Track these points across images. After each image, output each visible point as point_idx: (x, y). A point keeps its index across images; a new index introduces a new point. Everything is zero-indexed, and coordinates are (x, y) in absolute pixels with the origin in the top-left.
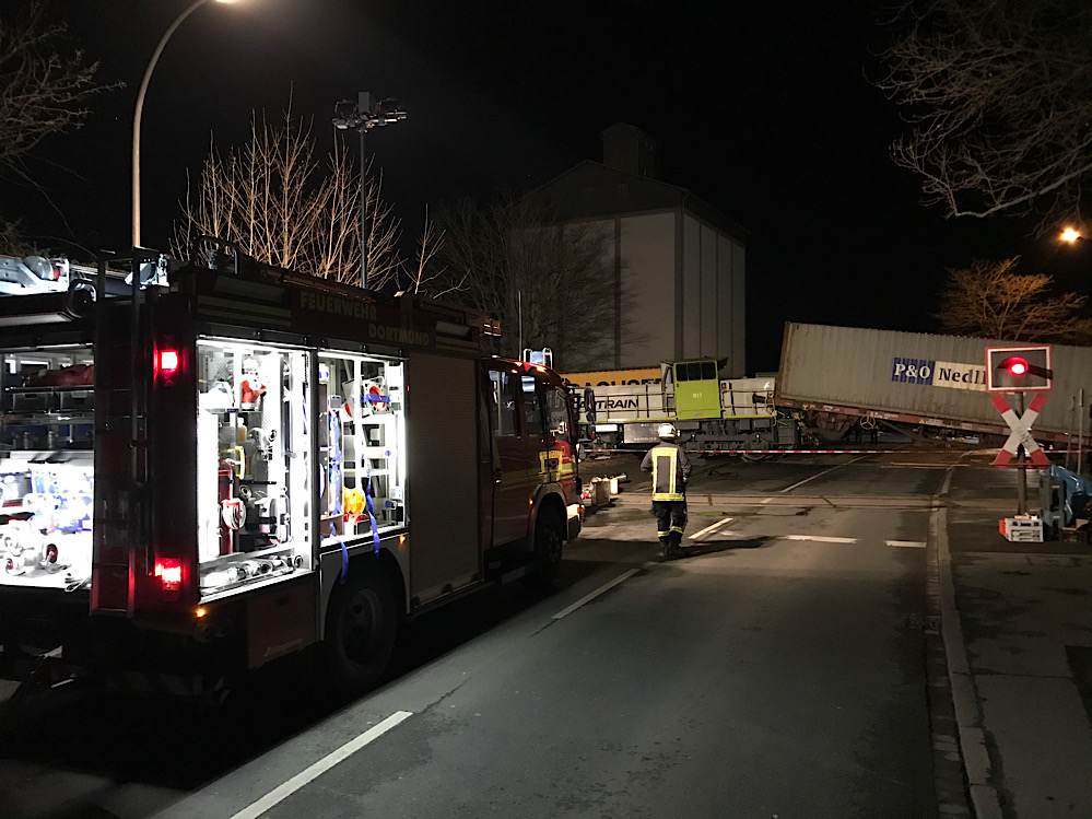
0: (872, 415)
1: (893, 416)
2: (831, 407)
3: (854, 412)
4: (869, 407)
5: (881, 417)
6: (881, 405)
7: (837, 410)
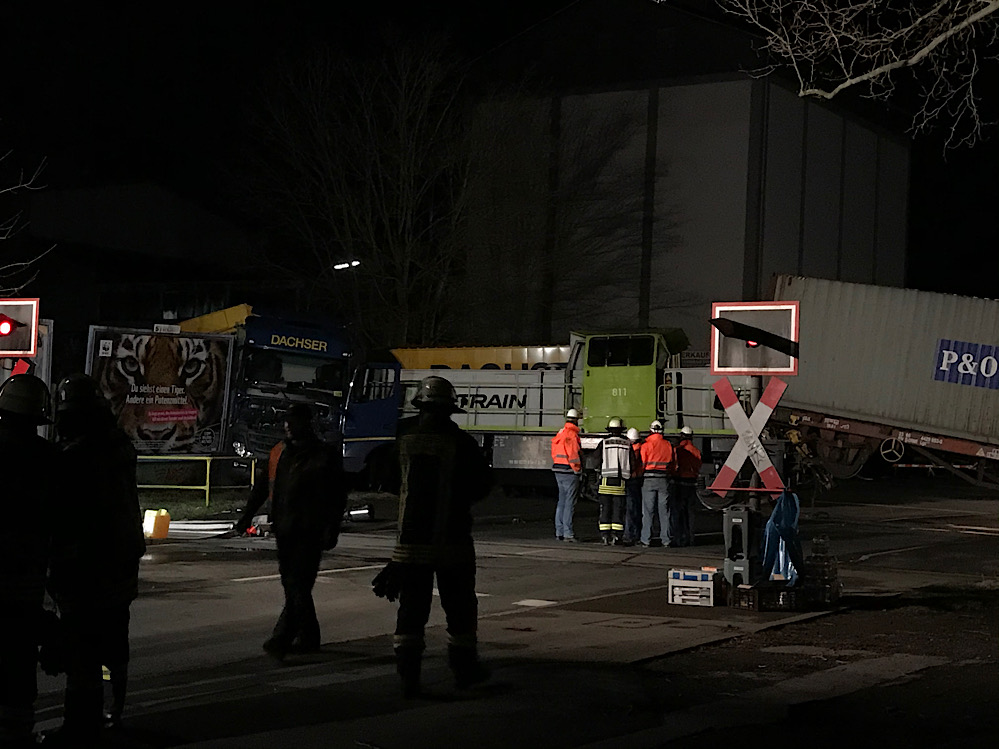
0: (900, 438)
1: (934, 440)
2: (836, 422)
3: (874, 432)
4: (897, 424)
5: (915, 441)
6: (916, 422)
7: (846, 427)
